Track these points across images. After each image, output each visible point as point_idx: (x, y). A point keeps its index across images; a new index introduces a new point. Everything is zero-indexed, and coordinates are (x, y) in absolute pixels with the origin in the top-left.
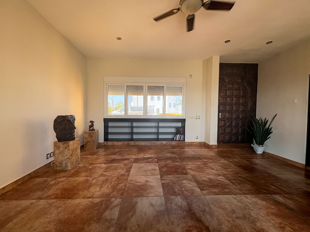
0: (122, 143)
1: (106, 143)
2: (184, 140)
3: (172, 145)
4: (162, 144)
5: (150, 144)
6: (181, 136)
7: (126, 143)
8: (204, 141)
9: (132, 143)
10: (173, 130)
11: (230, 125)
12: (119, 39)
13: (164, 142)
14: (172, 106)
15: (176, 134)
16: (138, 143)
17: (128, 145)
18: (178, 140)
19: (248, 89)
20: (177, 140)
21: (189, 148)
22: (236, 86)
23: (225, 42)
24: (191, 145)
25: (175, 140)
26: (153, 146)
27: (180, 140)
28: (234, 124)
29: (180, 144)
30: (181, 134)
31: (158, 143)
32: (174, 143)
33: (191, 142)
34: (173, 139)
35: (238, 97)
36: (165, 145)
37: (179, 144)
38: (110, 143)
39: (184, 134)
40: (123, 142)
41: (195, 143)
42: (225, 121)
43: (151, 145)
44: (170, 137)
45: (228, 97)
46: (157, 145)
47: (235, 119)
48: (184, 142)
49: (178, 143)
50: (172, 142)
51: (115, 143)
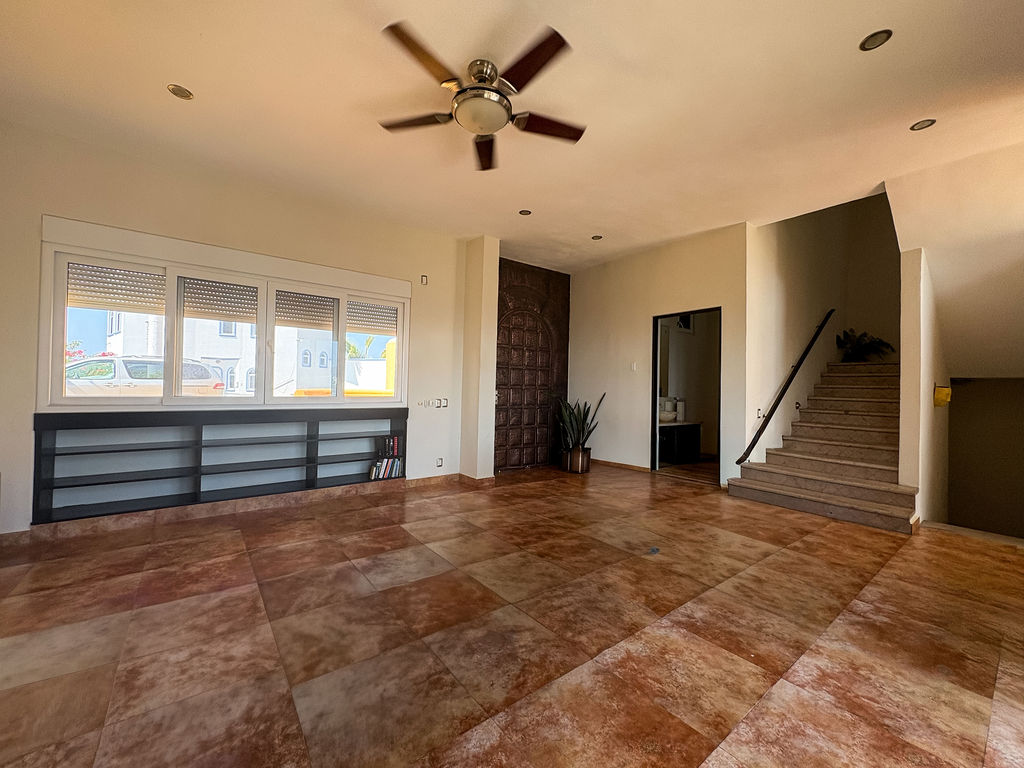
0: (145, 521)
1: (45, 532)
2: (404, 476)
3: (364, 497)
4: (329, 499)
5: (282, 505)
6: (393, 463)
7: (168, 514)
8: (456, 470)
9: (199, 511)
10: (365, 447)
11: (519, 422)
12: (181, 92)
13: (338, 491)
14: (316, 361)
15: (376, 457)
16: (226, 508)
17: (183, 524)
18: (383, 479)
19: (553, 333)
20: (381, 477)
21: (424, 498)
22: (530, 323)
23: (520, 213)
24: (424, 487)
25: (375, 480)
26: (297, 508)
27: (390, 478)
28: (525, 419)
29: (392, 490)
30: (393, 457)
31: (316, 495)
32: (370, 489)
33: (423, 480)
34: (366, 477)
35: (533, 351)
36: (340, 499)
37: (388, 491)
38: (72, 529)
39: (402, 456)
40: (150, 512)
41: (435, 480)
42: (507, 411)
43: (289, 508)
44: (354, 469)
45: (515, 349)
46: (311, 505)
47: (528, 404)
48: (403, 481)
49: (383, 489)
50: (364, 487)
51: (109, 524)
